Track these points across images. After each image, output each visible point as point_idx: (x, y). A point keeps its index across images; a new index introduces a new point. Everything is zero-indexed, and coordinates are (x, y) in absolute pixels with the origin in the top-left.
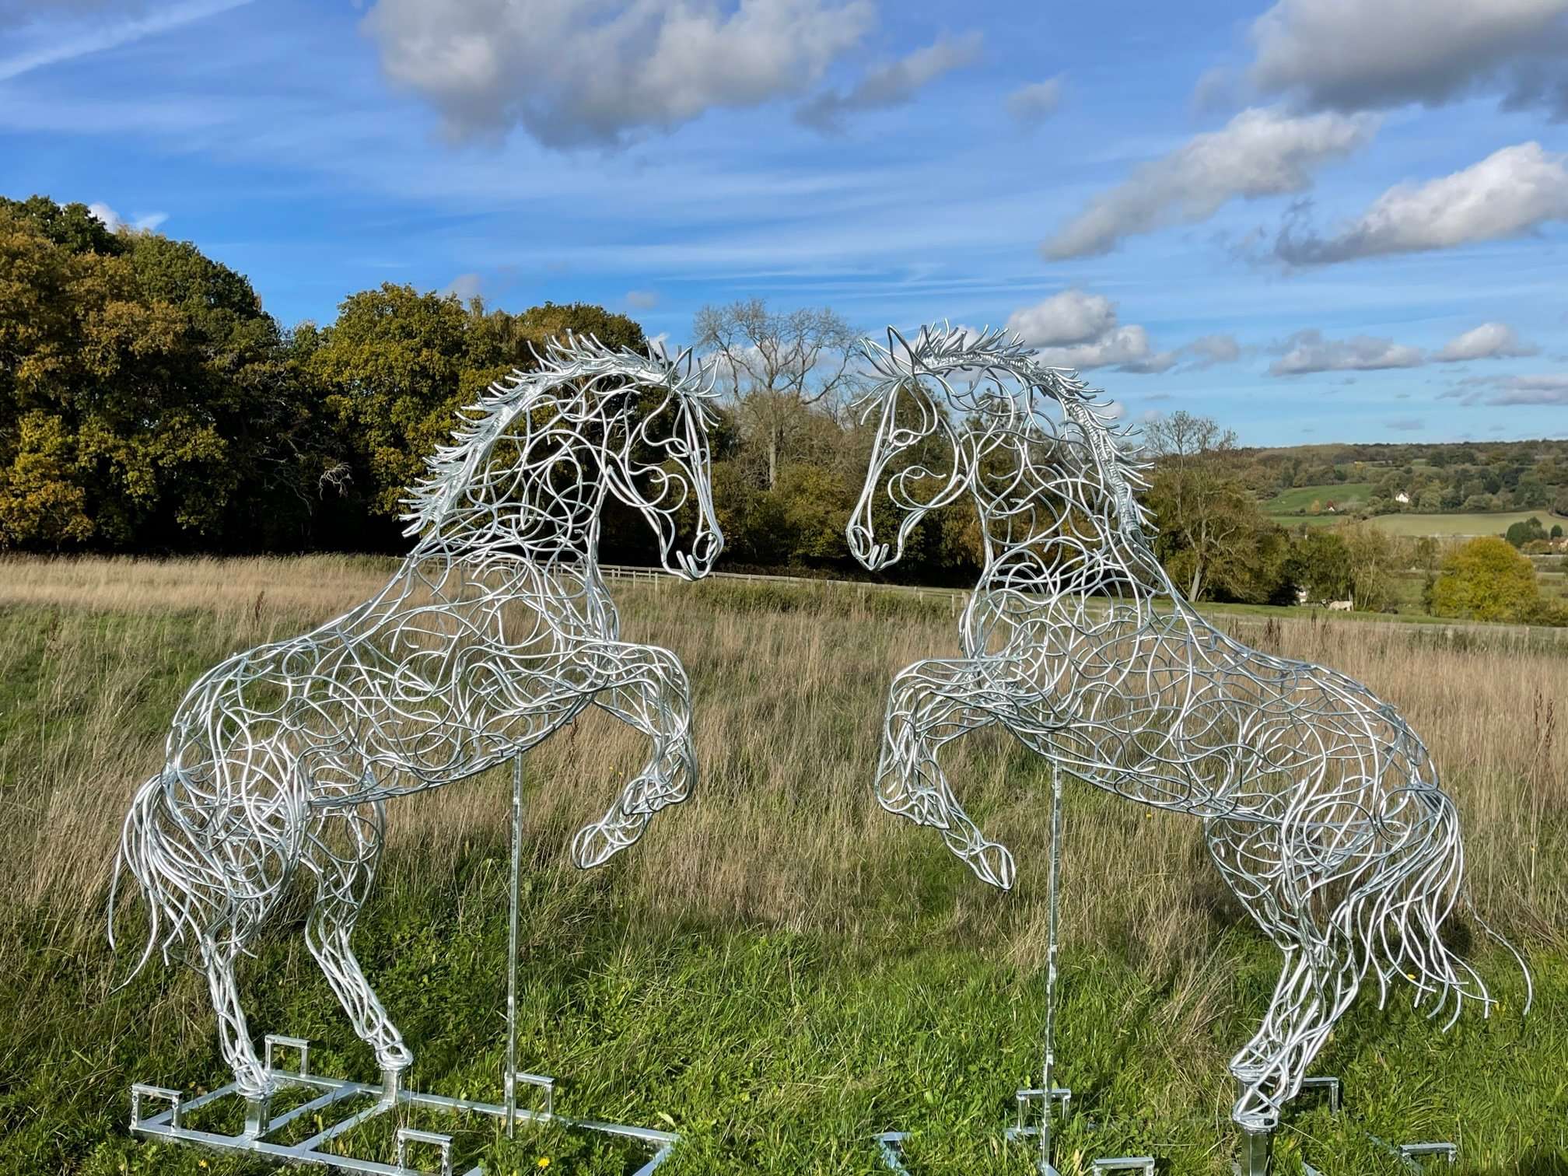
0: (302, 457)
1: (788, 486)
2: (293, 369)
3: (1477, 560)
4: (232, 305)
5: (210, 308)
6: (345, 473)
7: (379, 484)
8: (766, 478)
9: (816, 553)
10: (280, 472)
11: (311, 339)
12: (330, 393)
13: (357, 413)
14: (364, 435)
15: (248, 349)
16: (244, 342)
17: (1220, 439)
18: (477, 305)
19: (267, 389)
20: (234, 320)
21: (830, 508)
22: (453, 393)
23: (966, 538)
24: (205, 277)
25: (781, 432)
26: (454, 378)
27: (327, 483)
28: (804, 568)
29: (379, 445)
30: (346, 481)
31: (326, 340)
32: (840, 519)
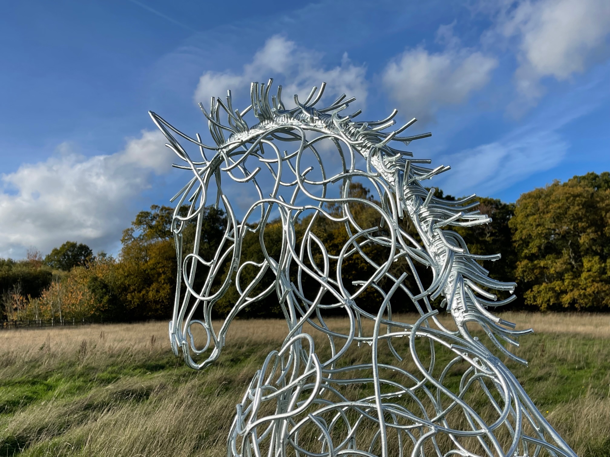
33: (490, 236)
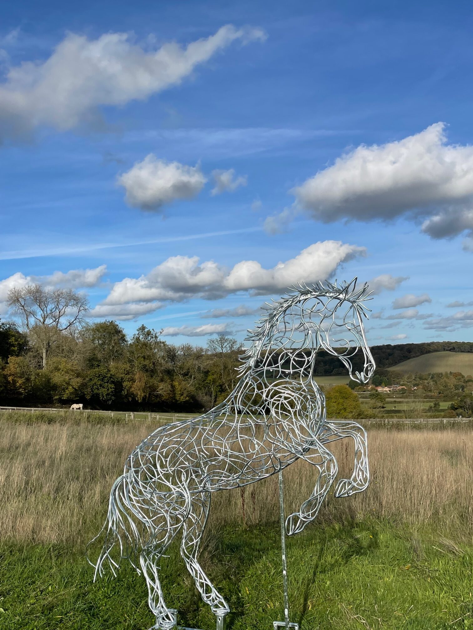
1: (52, 367)
3: (337, 394)
8: (41, 364)
9: (65, 397)
17: (238, 346)
21: (71, 377)
23: (133, 389)
25: (49, 343)
28: (59, 405)
32: (76, 382)
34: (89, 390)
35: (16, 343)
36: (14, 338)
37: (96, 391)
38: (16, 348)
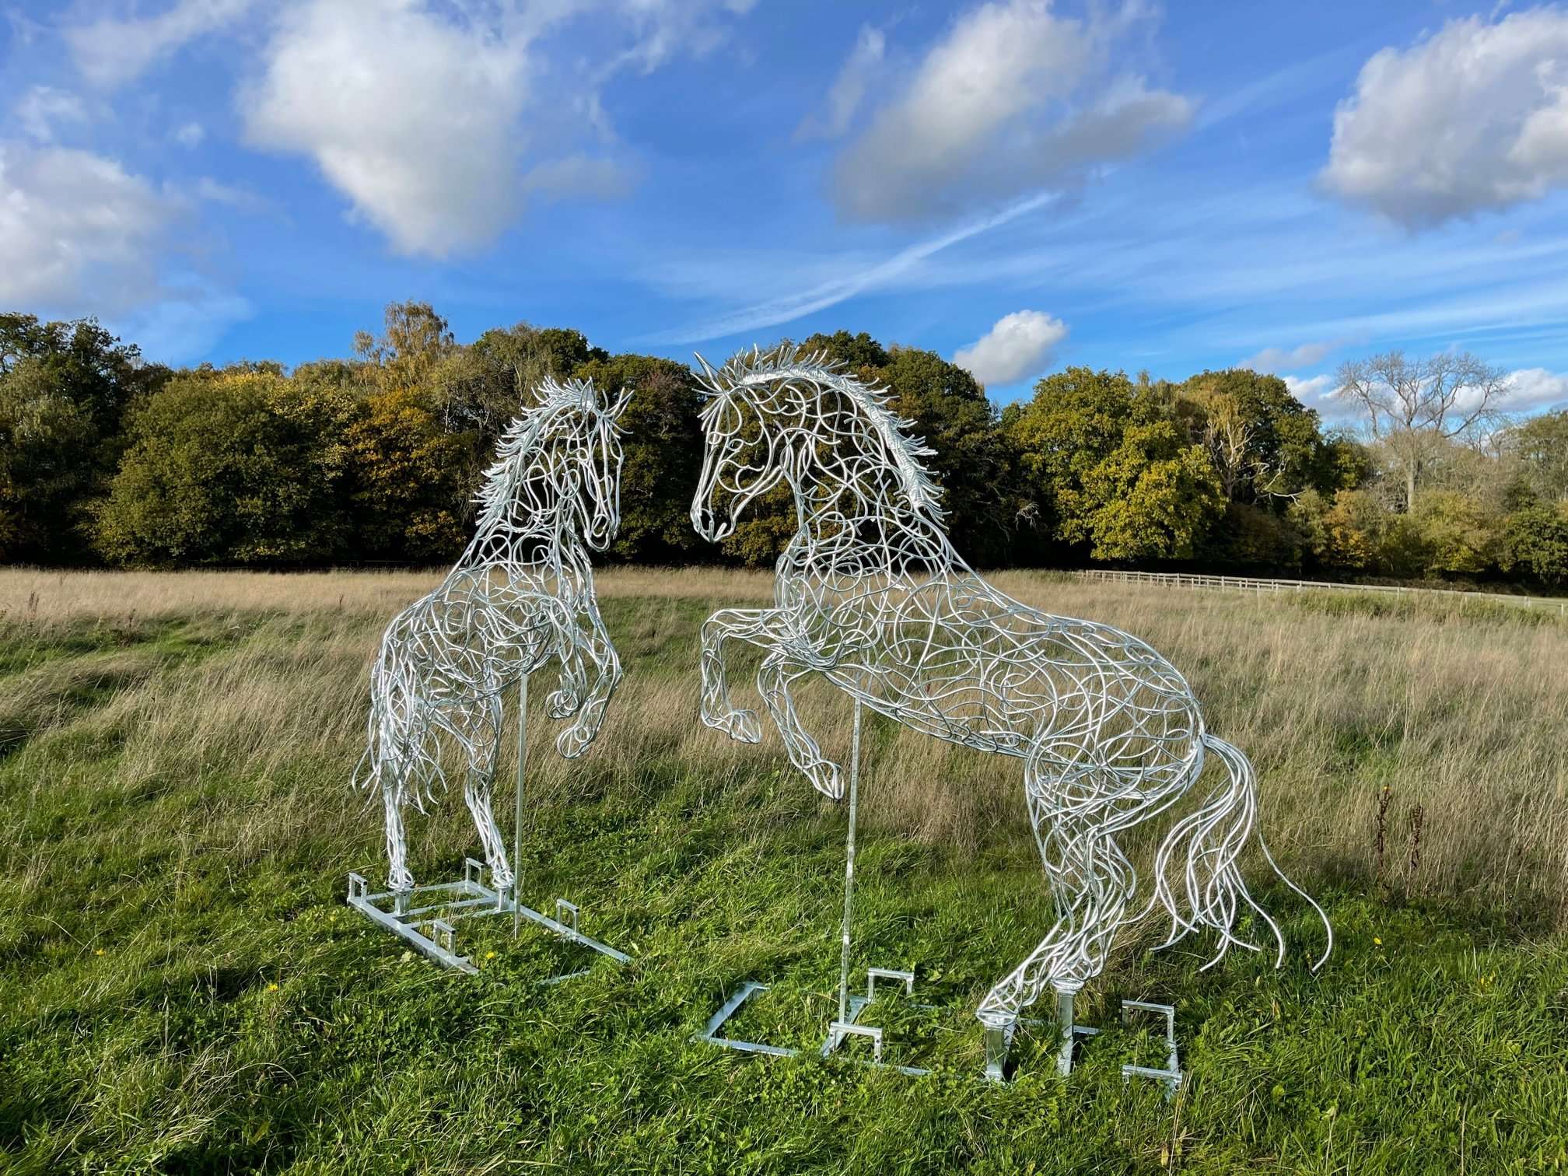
0: (1003, 500)
1: (1424, 510)
2: (999, 436)
4: (959, 393)
5: (944, 396)
6: (1034, 510)
7: (1061, 518)
8: (1403, 503)
9: (1453, 567)
10: (988, 512)
11: (1016, 412)
12: (1027, 451)
13: (1045, 465)
14: (1050, 481)
15: (969, 423)
16: (965, 419)
18: (1144, 378)
19: (980, 451)
20: (959, 404)
21: (1467, 528)
22: (1119, 446)
24: (942, 375)
25: (1420, 462)
26: (1119, 435)
27: (1021, 518)
28: (1440, 581)
29: (1062, 488)
30: (1035, 516)
31: (1025, 413)
32: (1477, 538)
33: (668, 432)
34: (1507, 553)
35: (1353, 465)
36: (1348, 456)
37: (1524, 556)
38: (1353, 475)
